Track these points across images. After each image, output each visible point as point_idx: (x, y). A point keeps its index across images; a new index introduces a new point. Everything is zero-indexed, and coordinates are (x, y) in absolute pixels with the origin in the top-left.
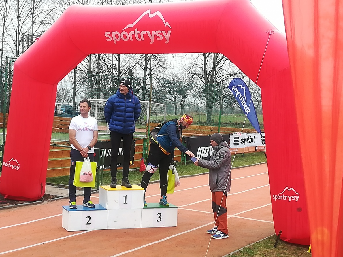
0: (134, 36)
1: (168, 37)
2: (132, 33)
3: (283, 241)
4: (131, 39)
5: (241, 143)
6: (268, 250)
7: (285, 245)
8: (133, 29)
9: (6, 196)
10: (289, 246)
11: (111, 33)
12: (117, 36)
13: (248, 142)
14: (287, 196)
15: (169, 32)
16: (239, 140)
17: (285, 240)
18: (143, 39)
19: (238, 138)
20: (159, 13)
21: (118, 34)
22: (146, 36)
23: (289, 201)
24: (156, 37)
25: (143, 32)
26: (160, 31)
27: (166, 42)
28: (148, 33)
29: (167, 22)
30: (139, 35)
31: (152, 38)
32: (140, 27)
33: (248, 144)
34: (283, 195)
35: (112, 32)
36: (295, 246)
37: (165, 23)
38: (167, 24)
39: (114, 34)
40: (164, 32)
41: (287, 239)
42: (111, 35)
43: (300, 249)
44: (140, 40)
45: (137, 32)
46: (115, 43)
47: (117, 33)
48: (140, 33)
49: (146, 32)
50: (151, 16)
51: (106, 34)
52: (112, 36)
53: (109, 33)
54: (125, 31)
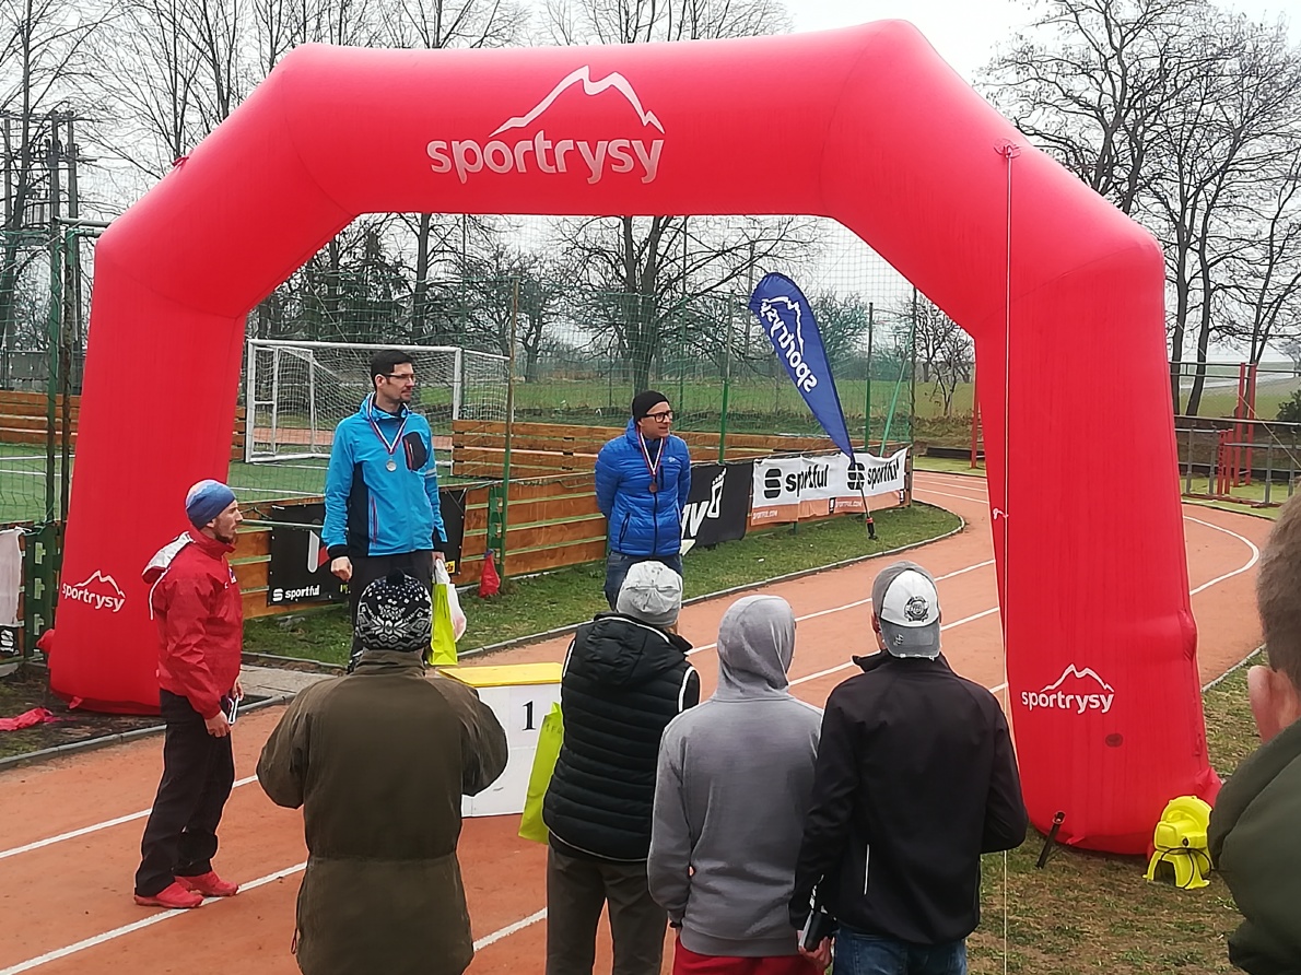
0: (530, 156)
1: (651, 160)
2: (523, 146)
3: (1062, 845)
4: (522, 168)
5: (788, 488)
6: (1023, 876)
7: (1066, 858)
8: (527, 133)
9: (76, 702)
10: (1079, 859)
11: (449, 146)
12: (470, 156)
13: (808, 485)
14: (1072, 697)
15: (658, 144)
16: (782, 480)
17: (1069, 841)
18: (562, 168)
19: (777, 472)
20: (618, 81)
21: (477, 149)
22: (573, 157)
23: (1079, 712)
24: (608, 160)
25: (565, 145)
26: (625, 143)
27: (644, 180)
28: (583, 146)
29: (650, 112)
30: (550, 154)
31: (595, 164)
32: (552, 125)
33: (808, 493)
34: (1060, 693)
35: (453, 143)
36: (1099, 857)
37: (641, 113)
38: (649, 118)
39: (459, 148)
40: (638, 145)
41: (1071, 836)
42: (449, 153)
43: (1118, 869)
44: (552, 169)
45: (542, 143)
46: (464, 181)
47: (470, 144)
48: (554, 146)
49: (575, 144)
50: (592, 89)
51: (432, 148)
52: (454, 155)
53: (443, 145)
54: (499, 138)
